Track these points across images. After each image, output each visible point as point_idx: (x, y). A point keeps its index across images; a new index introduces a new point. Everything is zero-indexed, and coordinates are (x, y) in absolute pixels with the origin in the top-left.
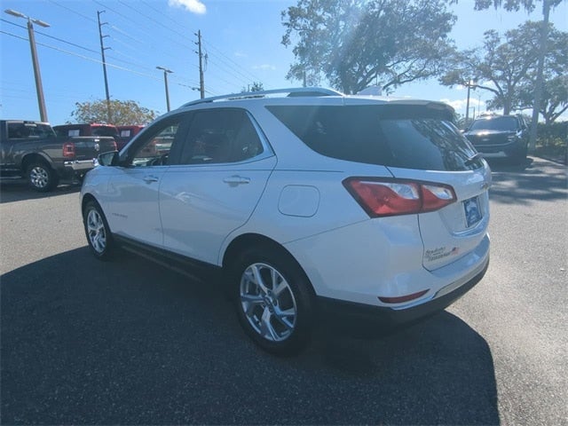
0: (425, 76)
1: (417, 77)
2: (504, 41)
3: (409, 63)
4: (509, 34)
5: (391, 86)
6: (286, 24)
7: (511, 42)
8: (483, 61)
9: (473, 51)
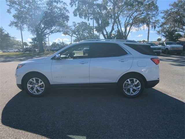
0: (60, 31)
1: (58, 32)
2: (77, 25)
3: (55, 27)
4: (78, 24)
5: (50, 33)
6: (8, 5)
7: (79, 26)
8: (74, 29)
9: (71, 26)
